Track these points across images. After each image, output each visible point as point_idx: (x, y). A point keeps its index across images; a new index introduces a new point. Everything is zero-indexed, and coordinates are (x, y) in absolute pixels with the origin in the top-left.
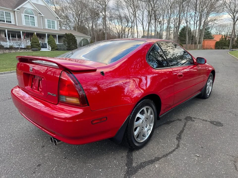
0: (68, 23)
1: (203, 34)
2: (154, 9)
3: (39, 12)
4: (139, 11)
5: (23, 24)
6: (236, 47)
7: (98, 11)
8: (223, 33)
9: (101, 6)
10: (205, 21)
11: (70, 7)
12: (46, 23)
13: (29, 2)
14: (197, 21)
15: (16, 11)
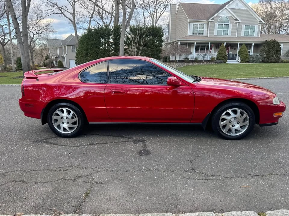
3: (235, 18)
5: (215, 35)
12: (243, 30)
13: (226, 8)
15: (210, 21)
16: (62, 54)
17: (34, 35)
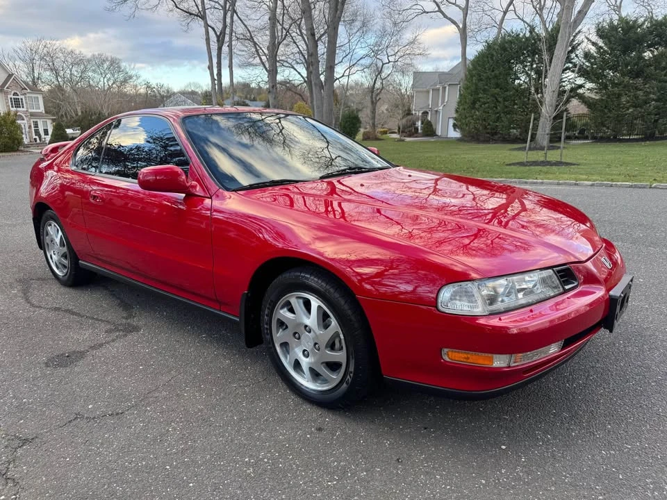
16: (438, 106)
17: (383, 64)
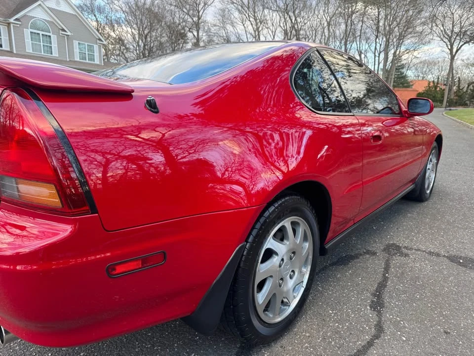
0: (123, 53)
1: (391, 78)
2: (296, 26)
3: (61, 26)
4: (265, 31)
5: (27, 51)
6: (456, 103)
7: (183, 28)
8: (430, 77)
9: (190, 20)
10: (395, 53)
11: (127, 21)
12: (77, 50)
13: (40, 5)
14: (380, 52)
15: (13, 23)
